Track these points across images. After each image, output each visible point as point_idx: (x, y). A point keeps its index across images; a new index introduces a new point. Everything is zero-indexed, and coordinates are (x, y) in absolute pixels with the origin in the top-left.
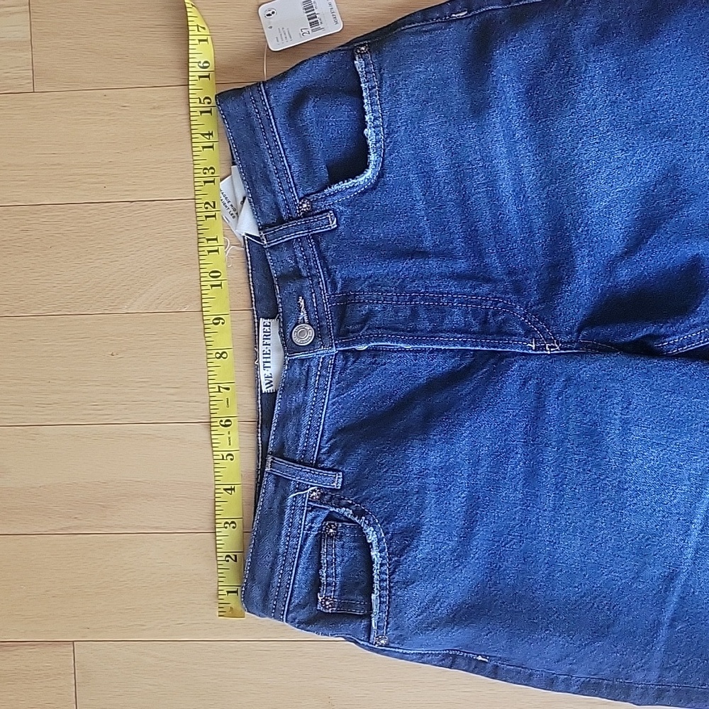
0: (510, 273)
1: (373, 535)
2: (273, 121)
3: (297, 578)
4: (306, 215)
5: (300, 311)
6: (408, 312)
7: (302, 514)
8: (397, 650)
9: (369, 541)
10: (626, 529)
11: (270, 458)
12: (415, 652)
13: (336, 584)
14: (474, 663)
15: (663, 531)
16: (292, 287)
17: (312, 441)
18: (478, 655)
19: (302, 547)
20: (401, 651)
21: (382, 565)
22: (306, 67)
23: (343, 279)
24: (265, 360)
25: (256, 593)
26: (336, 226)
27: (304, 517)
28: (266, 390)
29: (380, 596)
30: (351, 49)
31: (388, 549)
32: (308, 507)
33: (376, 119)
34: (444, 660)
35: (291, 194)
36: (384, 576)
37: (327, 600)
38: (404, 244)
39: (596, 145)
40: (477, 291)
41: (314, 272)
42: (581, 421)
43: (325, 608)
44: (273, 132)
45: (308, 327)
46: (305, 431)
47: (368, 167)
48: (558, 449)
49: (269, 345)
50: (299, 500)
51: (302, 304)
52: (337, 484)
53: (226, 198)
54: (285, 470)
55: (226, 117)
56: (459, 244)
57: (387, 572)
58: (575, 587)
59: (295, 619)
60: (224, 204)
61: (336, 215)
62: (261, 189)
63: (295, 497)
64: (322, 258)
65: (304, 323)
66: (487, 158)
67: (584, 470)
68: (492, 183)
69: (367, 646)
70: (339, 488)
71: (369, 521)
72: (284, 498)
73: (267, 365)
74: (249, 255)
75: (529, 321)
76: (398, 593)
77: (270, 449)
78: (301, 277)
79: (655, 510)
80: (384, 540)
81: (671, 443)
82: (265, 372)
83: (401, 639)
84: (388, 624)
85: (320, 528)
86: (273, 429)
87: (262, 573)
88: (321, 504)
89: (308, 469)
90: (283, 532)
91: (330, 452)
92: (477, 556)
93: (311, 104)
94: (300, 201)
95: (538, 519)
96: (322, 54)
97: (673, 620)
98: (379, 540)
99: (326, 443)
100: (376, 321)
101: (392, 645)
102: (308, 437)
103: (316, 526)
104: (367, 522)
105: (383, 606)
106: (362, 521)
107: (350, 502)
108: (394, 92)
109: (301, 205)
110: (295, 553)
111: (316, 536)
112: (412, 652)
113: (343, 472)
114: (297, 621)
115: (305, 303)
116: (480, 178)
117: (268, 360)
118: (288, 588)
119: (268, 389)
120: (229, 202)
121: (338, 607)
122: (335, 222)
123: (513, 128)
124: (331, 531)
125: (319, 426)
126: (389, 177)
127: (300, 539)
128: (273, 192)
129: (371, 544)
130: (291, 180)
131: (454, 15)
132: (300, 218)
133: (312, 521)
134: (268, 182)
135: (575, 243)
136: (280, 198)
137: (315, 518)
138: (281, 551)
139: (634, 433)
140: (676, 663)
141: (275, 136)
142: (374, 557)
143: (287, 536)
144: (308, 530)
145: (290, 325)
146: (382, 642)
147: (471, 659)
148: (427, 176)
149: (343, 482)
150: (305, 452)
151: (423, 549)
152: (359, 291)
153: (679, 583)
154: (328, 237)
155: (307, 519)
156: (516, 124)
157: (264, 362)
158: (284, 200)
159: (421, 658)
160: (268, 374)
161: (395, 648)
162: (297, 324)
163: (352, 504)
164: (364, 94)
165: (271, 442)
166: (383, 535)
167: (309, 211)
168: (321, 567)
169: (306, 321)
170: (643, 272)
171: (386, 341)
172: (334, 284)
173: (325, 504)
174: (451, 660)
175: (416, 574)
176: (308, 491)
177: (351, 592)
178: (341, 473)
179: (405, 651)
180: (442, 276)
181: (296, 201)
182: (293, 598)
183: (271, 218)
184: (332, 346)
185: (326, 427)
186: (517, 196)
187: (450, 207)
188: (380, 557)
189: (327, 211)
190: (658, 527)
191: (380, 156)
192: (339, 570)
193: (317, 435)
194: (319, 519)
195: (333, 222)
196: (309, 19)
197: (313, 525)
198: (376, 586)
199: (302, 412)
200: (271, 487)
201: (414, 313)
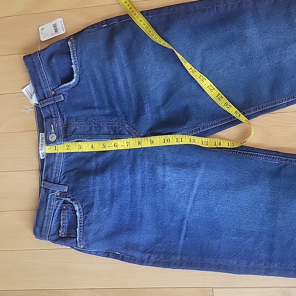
0: (124, 114)
1: (77, 207)
2: (41, 64)
3: (52, 224)
4: (53, 96)
5: (52, 129)
6: (89, 129)
7: (54, 201)
8: (87, 250)
9: (76, 209)
10: (166, 202)
11: (43, 182)
12: (94, 251)
13: (66, 226)
14: (115, 255)
15: (179, 203)
16: (49, 121)
17: (57, 175)
18: (117, 252)
19: (54, 213)
20: (89, 250)
21: (80, 218)
22: (53, 45)
23: (67, 118)
24: (41, 147)
25: (38, 230)
26: (63, 99)
27: (54, 202)
28: (42, 158)
29: (80, 229)
30: (68, 39)
31: (83, 212)
32: (56, 199)
33: (75, 61)
34: (105, 254)
35: (48, 89)
36: (81, 222)
37: (62, 232)
38: (87, 105)
39: (150, 67)
40: (112, 120)
41: (57, 115)
42: (149, 164)
43: (62, 235)
44: (42, 68)
45: (54, 135)
46: (55, 172)
47: (73, 78)
48: (142, 175)
49: (43, 142)
50: (53, 196)
51: (52, 127)
52: (66, 190)
53: (29, 92)
54: (48, 185)
55: (27, 64)
56: (106, 104)
57: (82, 221)
58: (150, 225)
59: (51, 239)
60: (28, 94)
61: (63, 95)
62: (38, 87)
63: (51, 195)
64: (59, 111)
65: (53, 133)
66: (113, 73)
67: (151, 182)
68: (115, 82)
69: (77, 249)
70: (66, 191)
71: (76, 202)
72: (48, 196)
73: (42, 149)
74: (36, 111)
75: (130, 130)
76: (86, 228)
77: (43, 179)
78: (52, 117)
79: (175, 195)
80: (81, 209)
81: (180, 172)
82: (41, 151)
83: (88, 245)
84: (83, 239)
85: (61, 207)
86: (44, 171)
87: (40, 223)
88: (60, 197)
89: (55, 185)
90: (47, 208)
91: (63, 178)
92: (114, 214)
93: (54, 58)
94: (51, 91)
95: (136, 200)
96: (58, 41)
97: (185, 237)
98: (79, 209)
99: (62, 175)
100: (77, 132)
101: (85, 248)
102: (56, 173)
103: (59, 206)
104: (75, 203)
105: (81, 233)
106: (73, 203)
107: (70, 196)
108: (81, 52)
109: (52, 93)
110: (51, 216)
111: (60, 209)
112: (93, 251)
113: (68, 186)
114: (52, 240)
115: (53, 126)
116: (112, 80)
117: (42, 147)
118: (49, 228)
119: (43, 158)
120: (30, 93)
121: (67, 235)
122: (63, 98)
123: (123, 63)
124: (64, 207)
125: (60, 170)
126: (82, 82)
127: (53, 210)
128: (42, 88)
129: (76, 210)
130: (48, 84)
131: (102, 26)
132: (52, 97)
133: (57, 204)
134: (41, 85)
135: (145, 102)
136: (45, 90)
137: (59, 202)
138: (46, 215)
139: (167, 168)
140: (187, 253)
141: (42, 69)
142: (77, 215)
143: (48, 209)
144: (56, 207)
145: (48, 134)
146: (82, 247)
147: (114, 253)
148: (94, 81)
149: (68, 189)
150: (54, 179)
151: (95, 212)
152: (72, 122)
153: (185, 222)
154: (61, 103)
155: (56, 204)
156: (124, 61)
157: (41, 148)
158: (46, 91)
159: (96, 253)
160: (42, 152)
161: (87, 249)
162: (51, 134)
163: (71, 197)
164: (71, 53)
165: (43, 176)
166: (81, 207)
167: (54, 94)
168: (61, 221)
169: (54, 133)
170: (169, 111)
171: (81, 139)
172: (63, 119)
173: (61, 197)
174: (107, 254)
175: (93, 221)
176: (56, 193)
177: (71, 229)
178: (67, 186)
179: (90, 250)
180: (100, 115)
181: (50, 91)
182: (50, 232)
183: (42, 98)
184: (62, 141)
185: (62, 170)
186: (125, 86)
187: (103, 91)
188: (80, 215)
189: (60, 94)
190: (177, 201)
191: (78, 75)
192: (67, 221)
193: (59, 173)
194: (60, 203)
195: (62, 97)
196: (55, 30)
197: (58, 205)
198: (79, 225)
199: (54, 165)
200: (44, 192)
201: (91, 128)
